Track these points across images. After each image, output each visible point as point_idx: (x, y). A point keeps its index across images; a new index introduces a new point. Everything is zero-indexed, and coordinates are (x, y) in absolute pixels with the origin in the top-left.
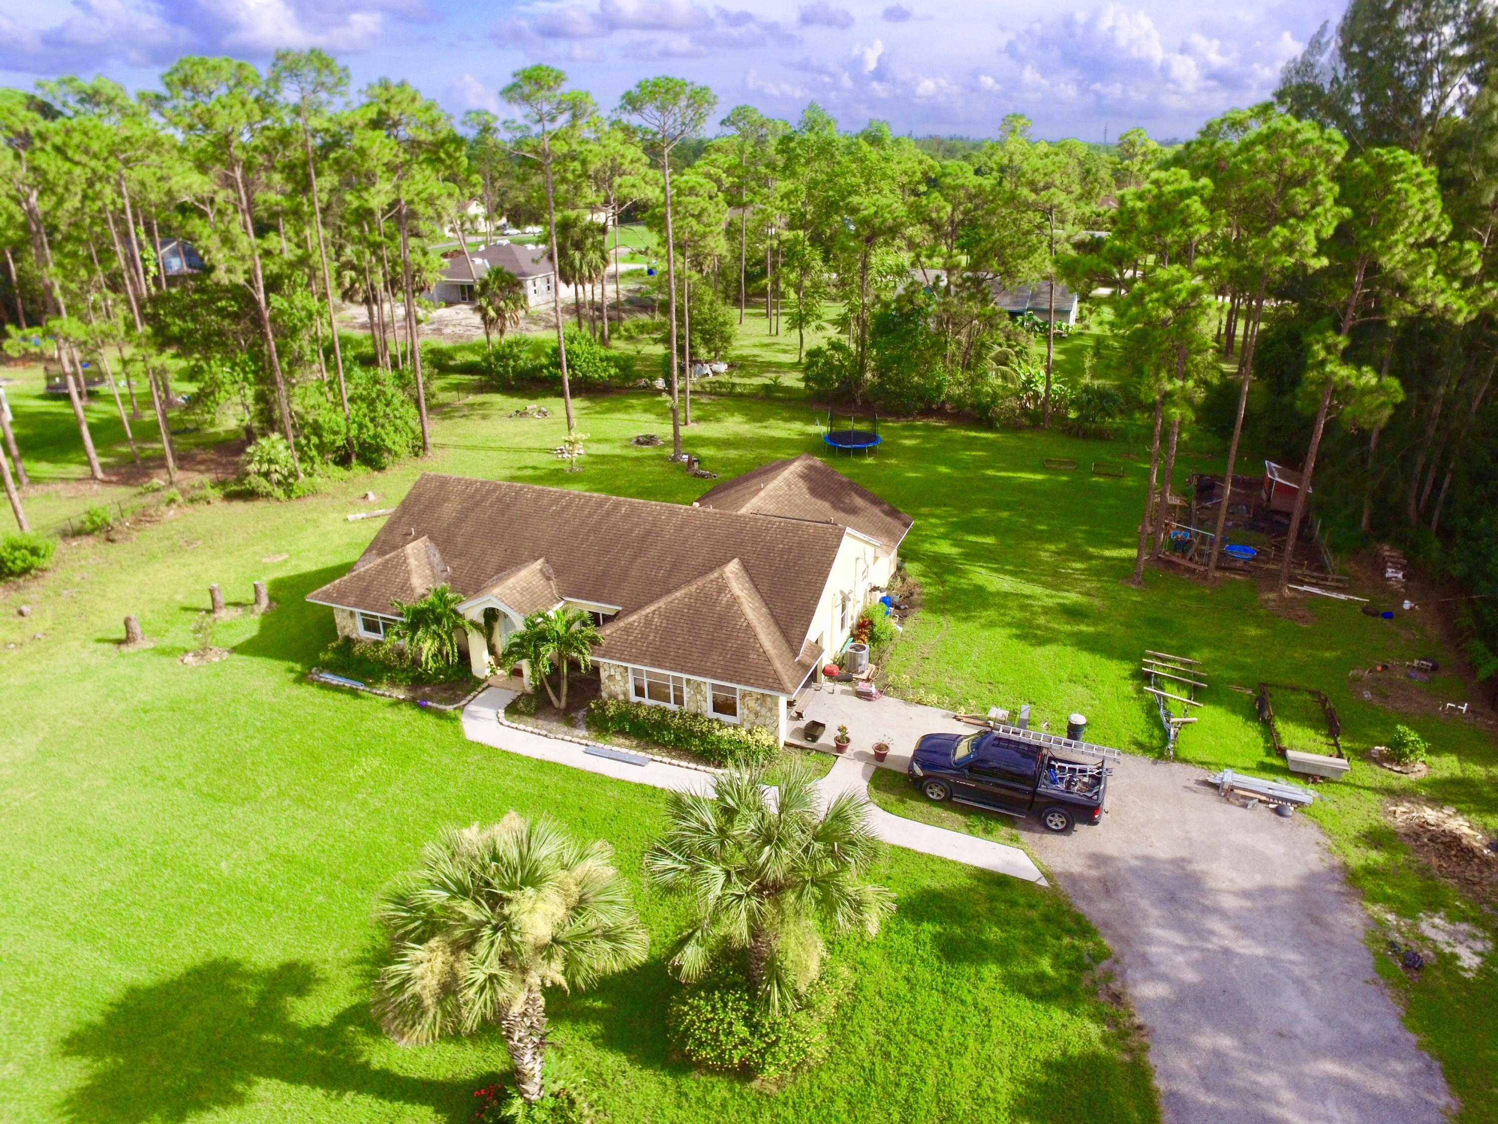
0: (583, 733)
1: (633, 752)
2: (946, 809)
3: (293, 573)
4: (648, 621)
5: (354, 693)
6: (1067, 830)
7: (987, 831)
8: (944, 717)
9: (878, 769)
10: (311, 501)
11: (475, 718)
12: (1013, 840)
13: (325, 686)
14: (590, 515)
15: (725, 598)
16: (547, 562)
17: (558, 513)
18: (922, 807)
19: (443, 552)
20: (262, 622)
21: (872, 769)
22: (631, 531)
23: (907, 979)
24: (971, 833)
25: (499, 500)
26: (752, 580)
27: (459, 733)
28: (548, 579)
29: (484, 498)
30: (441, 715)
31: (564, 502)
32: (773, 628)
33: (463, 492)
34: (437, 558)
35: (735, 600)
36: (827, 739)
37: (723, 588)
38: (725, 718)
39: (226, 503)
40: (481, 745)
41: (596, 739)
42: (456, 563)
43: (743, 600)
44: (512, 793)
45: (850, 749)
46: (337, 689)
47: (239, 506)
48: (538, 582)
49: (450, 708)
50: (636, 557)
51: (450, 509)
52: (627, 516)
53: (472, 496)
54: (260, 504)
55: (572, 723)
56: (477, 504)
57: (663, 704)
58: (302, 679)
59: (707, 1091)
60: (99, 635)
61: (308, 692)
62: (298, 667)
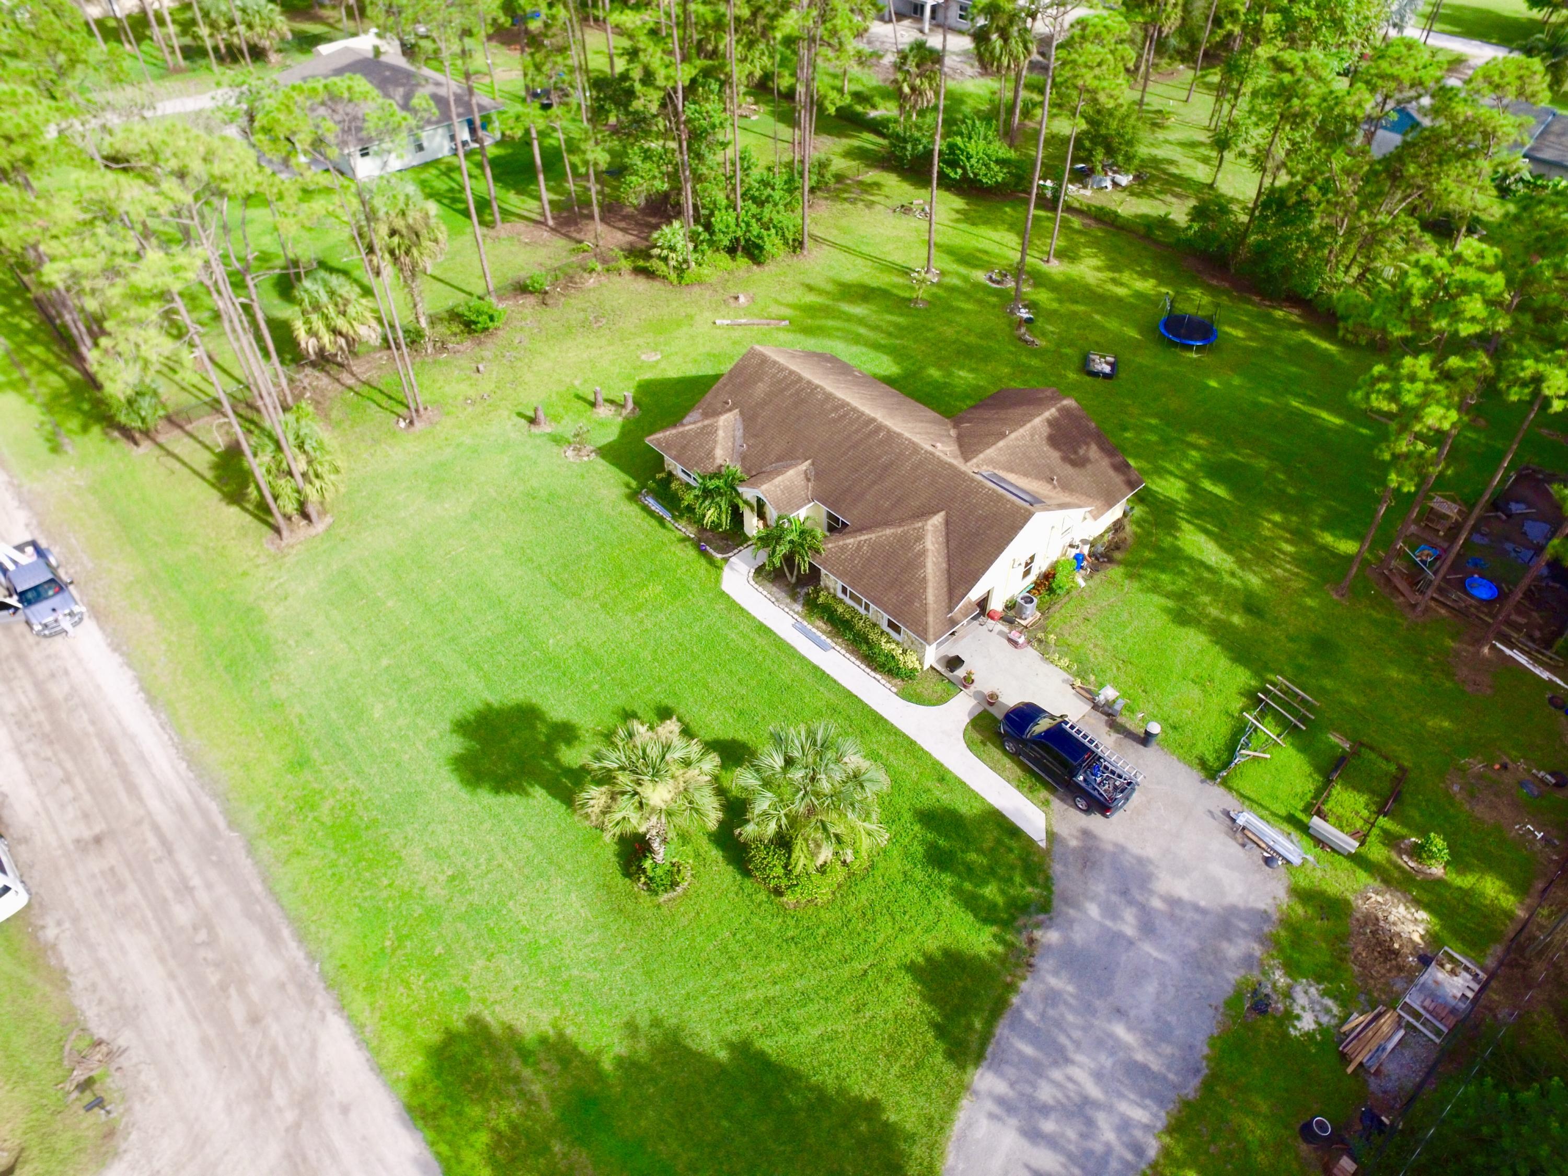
0: (798, 608)
1: (824, 637)
2: (1013, 761)
3: (660, 377)
4: (859, 547)
5: (661, 521)
6: (1087, 811)
7: (1031, 789)
8: (1065, 681)
9: (985, 710)
10: (697, 290)
11: (732, 569)
12: (1045, 803)
13: (646, 509)
14: (857, 431)
15: (918, 547)
16: (813, 464)
17: (834, 421)
18: (997, 754)
19: (746, 428)
20: (623, 426)
21: (980, 709)
22: (879, 457)
23: (905, 874)
24: (1018, 787)
25: (797, 393)
26: (947, 534)
27: (718, 581)
28: (808, 480)
29: (788, 387)
30: (711, 561)
31: (841, 412)
32: (944, 584)
33: (774, 376)
34: (739, 433)
35: (923, 552)
36: (961, 673)
37: (920, 538)
38: (893, 634)
39: (632, 277)
40: (728, 597)
41: (804, 618)
42: (751, 442)
43: (930, 554)
44: (732, 645)
45: (972, 688)
46: (651, 513)
47: (642, 283)
48: (800, 481)
49: (719, 556)
50: (874, 483)
51: (761, 389)
52: (881, 443)
53: (780, 382)
54: (657, 285)
55: (794, 597)
56: (783, 390)
57: (857, 607)
58: (633, 496)
59: (757, 892)
60: (520, 409)
61: (633, 510)
62: (634, 484)
